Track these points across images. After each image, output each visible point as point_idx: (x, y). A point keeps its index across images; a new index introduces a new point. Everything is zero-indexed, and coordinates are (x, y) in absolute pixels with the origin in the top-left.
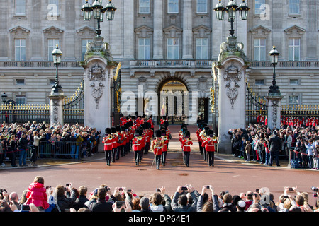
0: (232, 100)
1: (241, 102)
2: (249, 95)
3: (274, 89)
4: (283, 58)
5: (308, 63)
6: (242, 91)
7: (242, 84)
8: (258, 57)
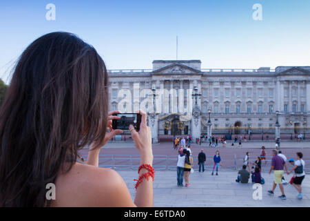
0: (196, 125)
1: (199, 126)
2: (202, 124)
3: (209, 122)
4: (213, 112)
5: (220, 114)
6: (199, 123)
7: (199, 120)
8: (204, 112)
